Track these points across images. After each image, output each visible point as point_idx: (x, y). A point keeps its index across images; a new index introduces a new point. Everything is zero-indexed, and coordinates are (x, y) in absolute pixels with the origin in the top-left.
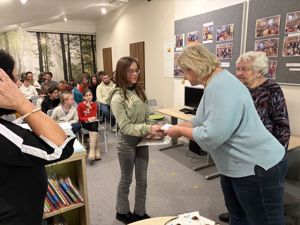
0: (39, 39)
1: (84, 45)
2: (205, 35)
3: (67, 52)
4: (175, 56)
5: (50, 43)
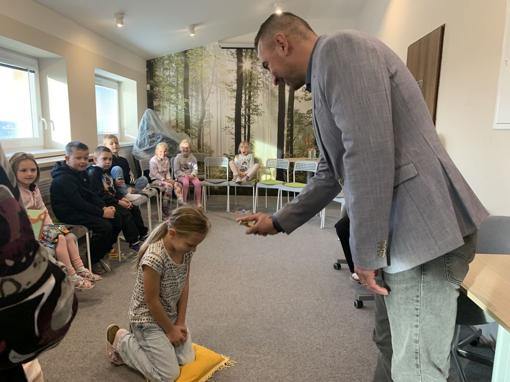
5: (259, 68)
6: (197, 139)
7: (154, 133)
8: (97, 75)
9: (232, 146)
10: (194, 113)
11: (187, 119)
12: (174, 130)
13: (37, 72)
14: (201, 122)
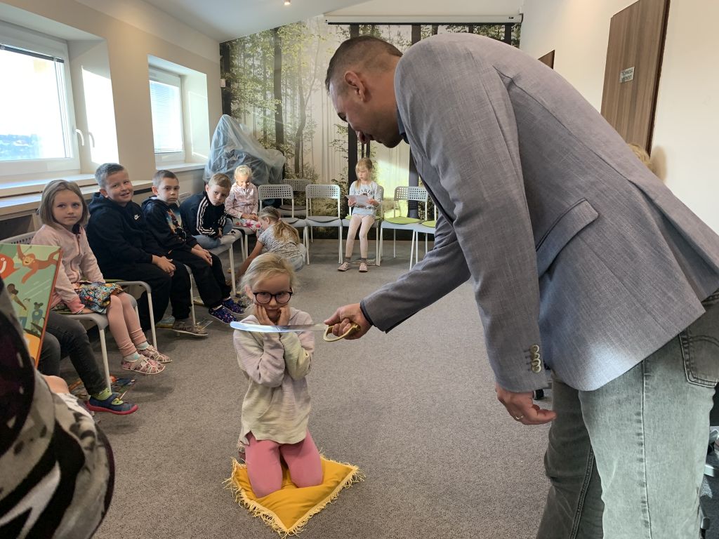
6: (293, 158)
7: (234, 150)
8: (151, 66)
9: (344, 169)
10: (289, 120)
11: (280, 129)
12: (261, 146)
13: (67, 61)
14: (300, 133)
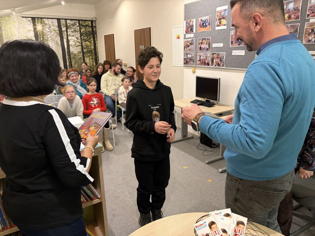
0: (34, 24)
1: (84, 31)
2: (218, 20)
3: (66, 39)
4: (185, 44)
5: (47, 29)
